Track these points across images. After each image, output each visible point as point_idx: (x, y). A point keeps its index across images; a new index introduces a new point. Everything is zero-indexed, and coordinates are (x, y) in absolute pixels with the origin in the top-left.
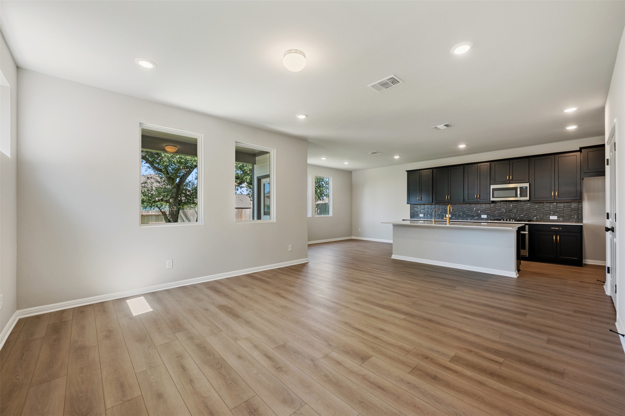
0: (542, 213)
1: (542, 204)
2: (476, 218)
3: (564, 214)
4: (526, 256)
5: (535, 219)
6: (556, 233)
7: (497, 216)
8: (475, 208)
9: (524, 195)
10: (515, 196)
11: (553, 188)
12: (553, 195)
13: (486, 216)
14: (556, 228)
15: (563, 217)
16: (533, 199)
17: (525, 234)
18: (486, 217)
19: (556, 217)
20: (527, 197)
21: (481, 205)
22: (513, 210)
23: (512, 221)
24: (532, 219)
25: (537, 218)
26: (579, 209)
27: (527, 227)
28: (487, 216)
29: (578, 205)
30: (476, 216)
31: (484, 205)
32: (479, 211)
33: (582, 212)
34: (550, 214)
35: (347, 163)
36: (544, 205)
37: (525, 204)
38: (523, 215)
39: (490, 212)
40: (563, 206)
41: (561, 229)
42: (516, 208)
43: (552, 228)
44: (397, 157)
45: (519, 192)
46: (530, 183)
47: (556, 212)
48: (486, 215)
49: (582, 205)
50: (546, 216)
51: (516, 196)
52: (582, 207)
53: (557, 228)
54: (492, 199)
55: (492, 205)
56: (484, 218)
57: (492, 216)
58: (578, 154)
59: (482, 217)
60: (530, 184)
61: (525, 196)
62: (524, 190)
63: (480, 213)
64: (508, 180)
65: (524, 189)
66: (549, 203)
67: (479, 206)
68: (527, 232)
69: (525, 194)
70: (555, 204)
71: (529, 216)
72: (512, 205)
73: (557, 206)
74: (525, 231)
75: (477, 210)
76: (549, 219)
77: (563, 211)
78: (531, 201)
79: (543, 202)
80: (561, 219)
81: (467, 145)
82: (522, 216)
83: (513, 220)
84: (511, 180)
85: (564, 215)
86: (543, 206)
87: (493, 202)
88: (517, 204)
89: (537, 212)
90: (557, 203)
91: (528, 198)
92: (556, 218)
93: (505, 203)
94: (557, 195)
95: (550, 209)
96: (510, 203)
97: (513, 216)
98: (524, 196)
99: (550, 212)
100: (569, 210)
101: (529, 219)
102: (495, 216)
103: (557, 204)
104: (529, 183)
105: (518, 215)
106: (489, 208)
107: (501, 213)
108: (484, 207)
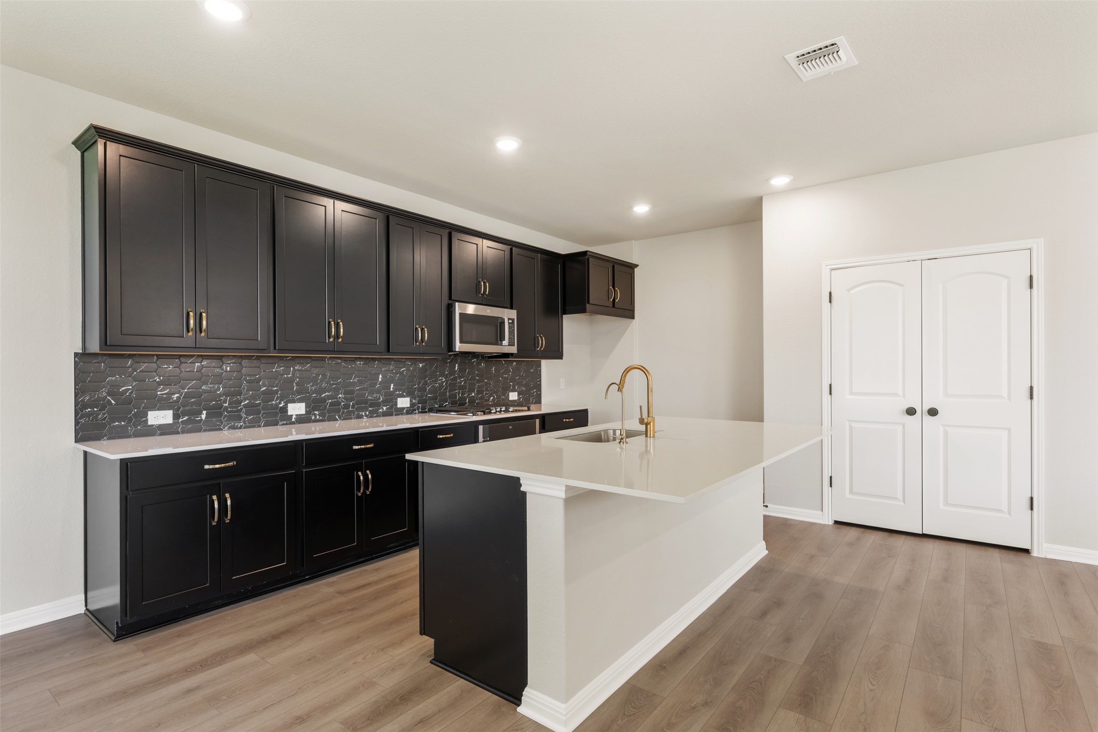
0: (500, 385)
1: (501, 364)
2: (385, 408)
3: (524, 387)
5: (491, 402)
7: (433, 398)
8: (380, 376)
13: (408, 399)
15: (523, 393)
18: (408, 405)
19: (516, 394)
20: (514, 345)
21: (397, 365)
22: (459, 380)
25: (494, 399)
28: (411, 401)
29: (537, 367)
30: (385, 402)
31: (403, 364)
32: (392, 386)
33: (541, 381)
34: (509, 388)
37: (477, 365)
38: (474, 392)
39: (417, 388)
40: (523, 370)
42: (465, 374)
45: (506, 332)
47: (516, 382)
48: (407, 396)
49: (541, 367)
50: (505, 392)
52: (540, 372)
54: (461, 347)
55: (421, 363)
56: (404, 408)
57: (421, 399)
59: (398, 407)
61: (512, 342)
62: (509, 327)
63: (394, 391)
64: (482, 295)
65: (510, 325)
66: (508, 363)
67: (392, 368)
69: (512, 338)
70: (515, 364)
71: (483, 394)
72: (458, 367)
73: (517, 370)
75: (386, 382)
76: (509, 400)
77: (523, 380)
80: (521, 398)
82: (473, 394)
84: (487, 295)
85: (524, 389)
86: (502, 369)
89: (494, 383)
91: (515, 349)
92: (516, 398)
99: (510, 383)
100: (529, 378)
102: (428, 398)
104: (515, 312)
106: (415, 372)
107: (440, 389)
108: (404, 370)
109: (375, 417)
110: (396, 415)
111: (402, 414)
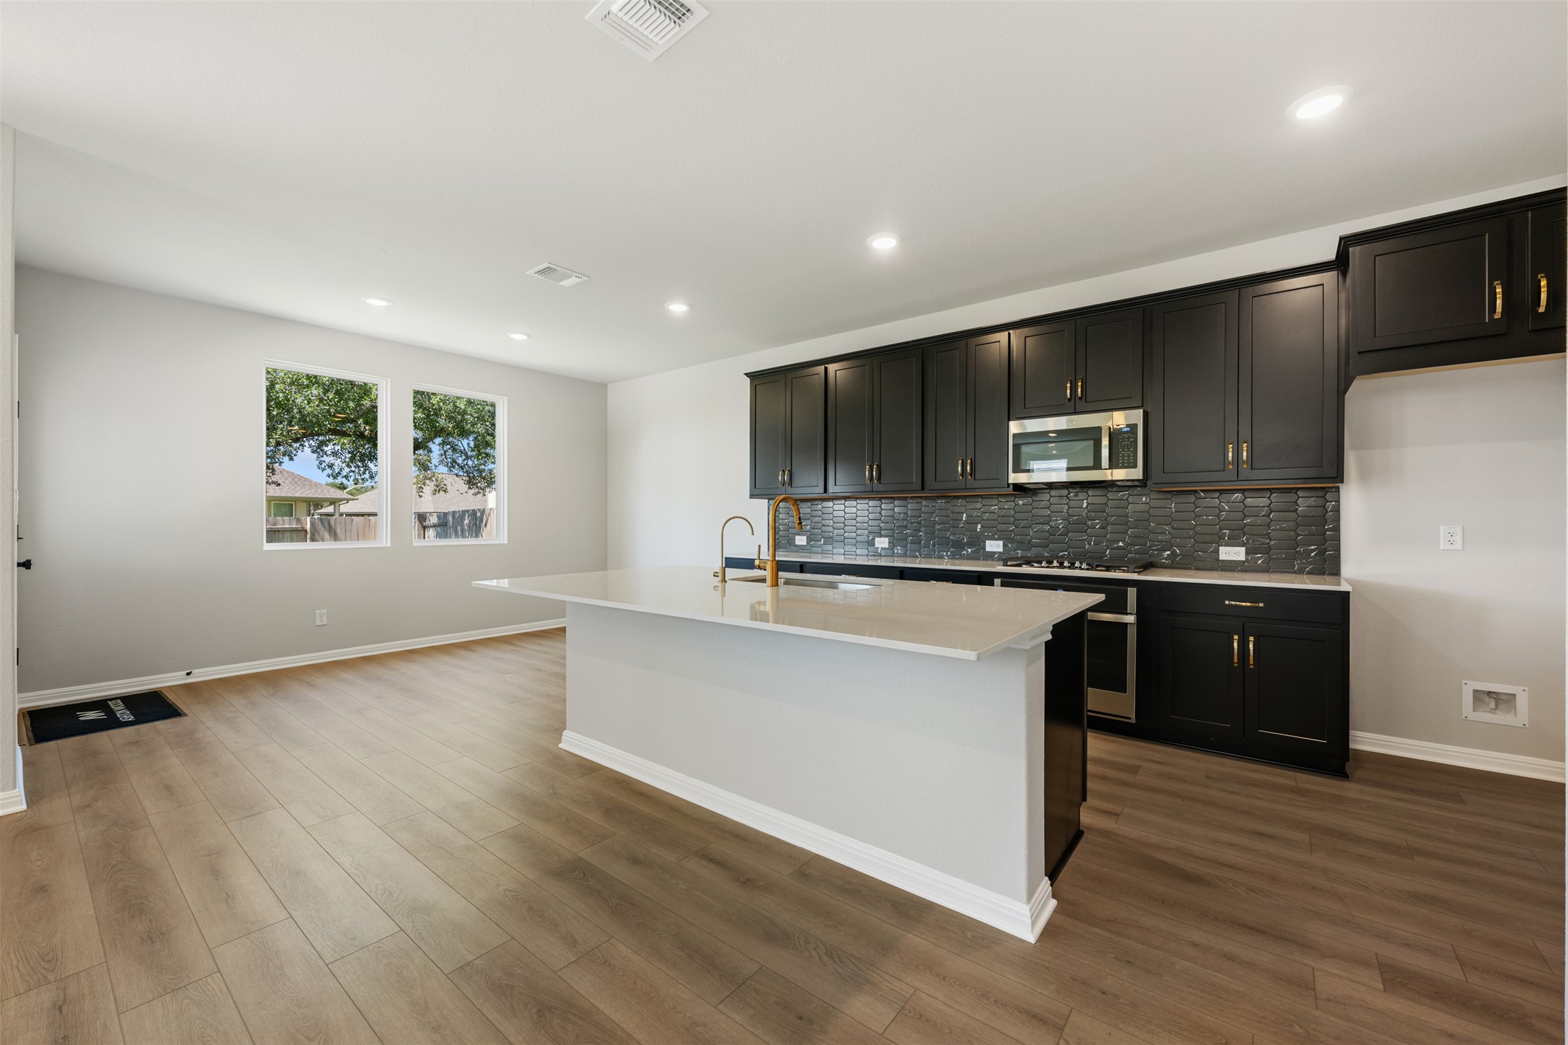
0: (1191, 533)
1: (1192, 498)
2: (969, 550)
3: (1271, 540)
4: (1130, 718)
5: (1166, 559)
6: (1245, 622)
7: (1037, 546)
8: (965, 515)
9: (1123, 459)
10: (1092, 464)
11: (1231, 428)
12: (1230, 459)
13: (1001, 543)
14: (1244, 604)
15: (1267, 551)
16: (1156, 475)
17: (1126, 625)
18: (1001, 550)
19: (1243, 550)
20: (1135, 466)
21: (986, 502)
22: (1089, 523)
23: (1080, 568)
24: (1154, 559)
25: (1174, 553)
26: (1326, 517)
27: (1132, 593)
28: (1005, 546)
29: (1321, 502)
30: (970, 545)
31: (995, 501)
32: (979, 526)
33: (1337, 529)
34: (1220, 541)
35: (523, 337)
36: (1199, 502)
37: (1130, 499)
38: (1123, 541)
39: (1013, 530)
40: (1268, 507)
41: (1261, 605)
42: (1101, 514)
43: (1227, 602)
44: (678, 308)
45: (1105, 452)
46: (1149, 410)
47: (1242, 529)
48: (999, 539)
49: (1338, 501)
50: (1205, 546)
51: (1097, 465)
52: (1337, 510)
53: (1248, 604)
54: (1014, 478)
55: (1021, 502)
56: (995, 553)
57: (1021, 544)
58: (1329, 278)
59: (987, 550)
60: (1146, 415)
61: (1128, 463)
62: (1123, 438)
63: (982, 533)
64: (1069, 400)
65: (1126, 436)
66: (1217, 495)
67: (979, 505)
68: (1130, 619)
69: (1129, 456)
70: (1238, 496)
71: (1146, 545)
72: (1088, 504)
73: (1246, 507)
74: (1127, 614)
75: (971, 522)
76: (1217, 560)
77: (1269, 526)
78: (1149, 483)
79: (1196, 491)
80: (1260, 558)
81: (902, 239)
82: (1121, 544)
83: (1084, 566)
84: (1080, 398)
85: (1272, 543)
86: (1196, 507)
87: (1020, 489)
88: (1103, 500)
89: (1173, 529)
90: (1247, 494)
91: (1137, 473)
92: (1242, 557)
93: (1065, 492)
94: (1245, 458)
95: (1218, 516)
96: (1082, 495)
97: (1090, 544)
98: (1123, 463)
99: (1221, 529)
100: (1291, 523)
101: (1147, 559)
102: (1030, 545)
103: (1246, 498)
104: (1141, 411)
105: (1108, 540)
106: (1012, 512)
107: (1052, 533)
108: (996, 509)
109: (958, 558)
110: (983, 560)
111: (992, 560)
